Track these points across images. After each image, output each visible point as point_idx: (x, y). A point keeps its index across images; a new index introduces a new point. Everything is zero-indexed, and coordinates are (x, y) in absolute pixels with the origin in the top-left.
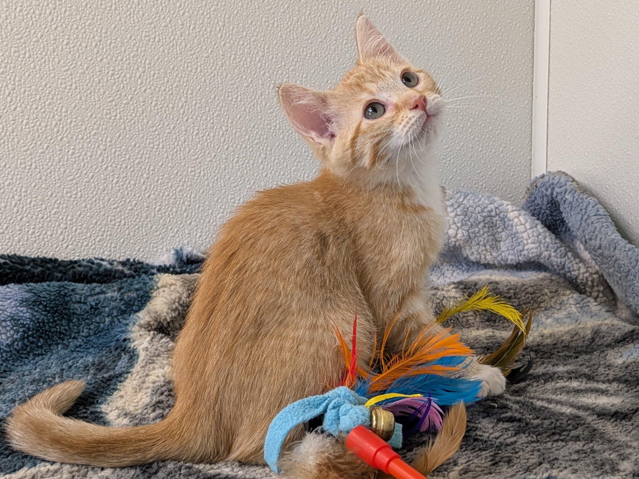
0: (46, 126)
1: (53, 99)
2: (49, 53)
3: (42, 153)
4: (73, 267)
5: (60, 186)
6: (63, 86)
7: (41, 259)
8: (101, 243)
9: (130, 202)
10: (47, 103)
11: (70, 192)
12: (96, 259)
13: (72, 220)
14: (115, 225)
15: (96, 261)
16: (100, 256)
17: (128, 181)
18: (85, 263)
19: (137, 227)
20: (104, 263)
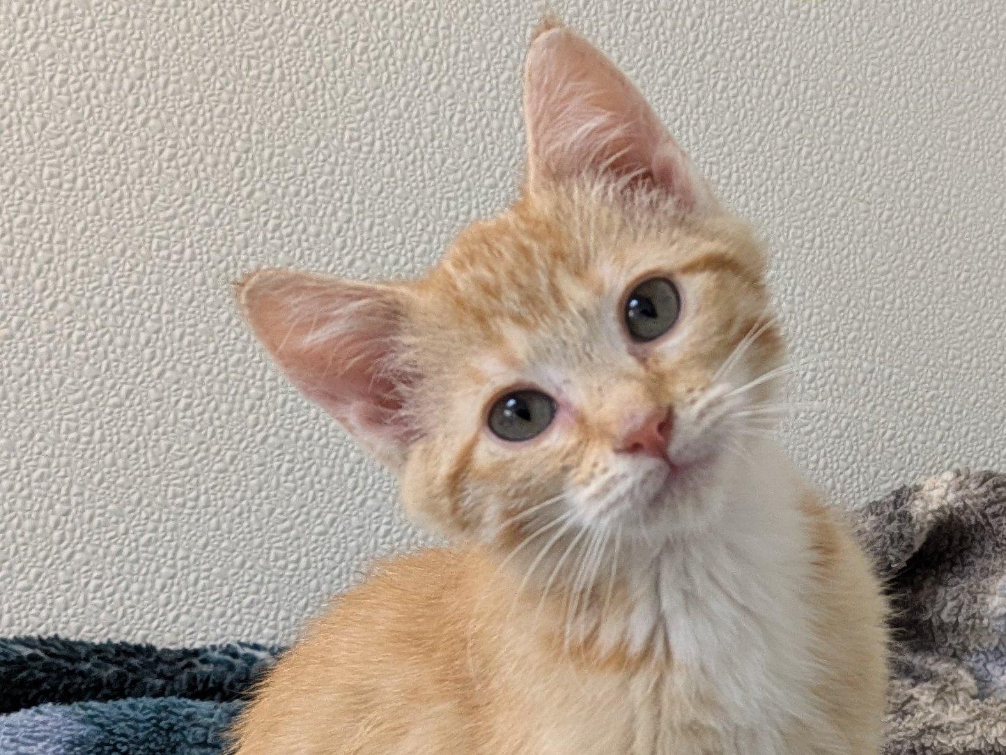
0: (125, 346)
1: (139, 282)
2: (129, 179)
3: (115, 406)
4: (190, 665)
5: (158, 482)
6: (164, 253)
7: (116, 646)
8: (254, 610)
9: (319, 516)
10: (127, 292)
11: (183, 494)
12: (242, 645)
13: (187, 557)
14: (285, 567)
15: (242, 651)
16: (252, 640)
17: (314, 469)
18: (216, 655)
19: (336, 571)
20: (261, 655)
